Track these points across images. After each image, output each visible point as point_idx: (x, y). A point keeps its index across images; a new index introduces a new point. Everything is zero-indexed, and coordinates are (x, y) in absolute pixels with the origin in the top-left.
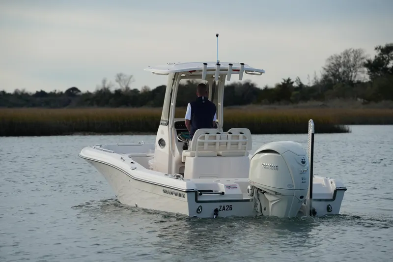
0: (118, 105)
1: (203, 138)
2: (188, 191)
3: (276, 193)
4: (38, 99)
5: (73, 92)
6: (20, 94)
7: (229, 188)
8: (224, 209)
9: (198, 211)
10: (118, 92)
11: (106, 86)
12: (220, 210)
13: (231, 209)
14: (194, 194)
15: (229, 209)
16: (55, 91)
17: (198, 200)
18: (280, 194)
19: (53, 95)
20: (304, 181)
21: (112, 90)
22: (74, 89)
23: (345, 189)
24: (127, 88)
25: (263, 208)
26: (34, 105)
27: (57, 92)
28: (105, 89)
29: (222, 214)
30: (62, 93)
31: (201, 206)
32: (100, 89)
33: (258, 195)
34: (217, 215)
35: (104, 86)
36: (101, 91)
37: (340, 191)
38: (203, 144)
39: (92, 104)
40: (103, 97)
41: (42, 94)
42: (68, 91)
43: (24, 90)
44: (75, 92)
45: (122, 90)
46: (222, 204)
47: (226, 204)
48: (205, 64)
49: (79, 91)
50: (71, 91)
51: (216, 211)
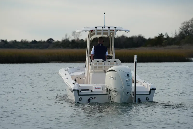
0: (73, 48)
2: (74, 90)
3: (115, 91)
4: (33, 45)
5: (50, 41)
6: (24, 42)
7: (96, 88)
8: (93, 99)
10: (73, 41)
11: (67, 38)
12: (91, 99)
13: (96, 99)
14: (77, 91)
15: (95, 99)
16: (42, 40)
17: (80, 94)
18: (117, 92)
19: (40, 42)
20: (128, 85)
21: (70, 40)
22: (51, 39)
23: (155, 89)
24: (78, 39)
26: (31, 48)
27: (42, 41)
28: (67, 39)
29: (92, 101)
30: (45, 41)
31: (81, 97)
32: (64, 39)
33: (110, 92)
35: (66, 38)
36: (65, 40)
37: (153, 90)
38: (96, 67)
39: (60, 47)
40: (66, 44)
41: (35, 42)
42: (48, 41)
43: (26, 40)
44: (51, 41)
45: (75, 40)
46: (92, 96)
47: (94, 96)
48: (96, 27)
49: (54, 40)
50: (50, 40)
51: (89, 100)
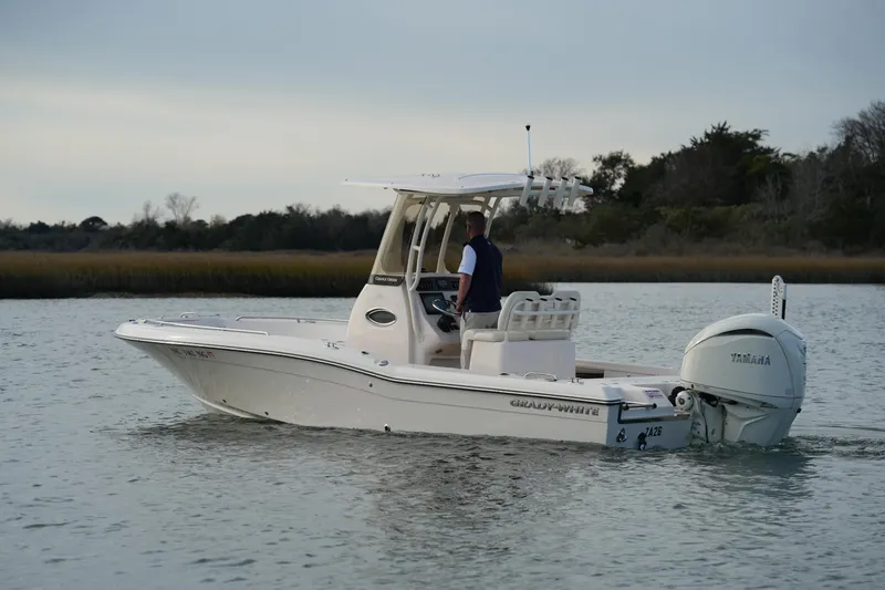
1: (522, 307)
2: (610, 404)
7: (653, 397)
8: (651, 433)
9: (620, 437)
12: (647, 436)
13: (660, 433)
14: (617, 408)
15: (657, 433)
17: (622, 418)
25: (710, 431)
29: (651, 442)
31: (623, 430)
33: (702, 408)
34: (645, 444)
38: (518, 319)
46: (649, 425)
47: (653, 425)
51: (642, 437)
